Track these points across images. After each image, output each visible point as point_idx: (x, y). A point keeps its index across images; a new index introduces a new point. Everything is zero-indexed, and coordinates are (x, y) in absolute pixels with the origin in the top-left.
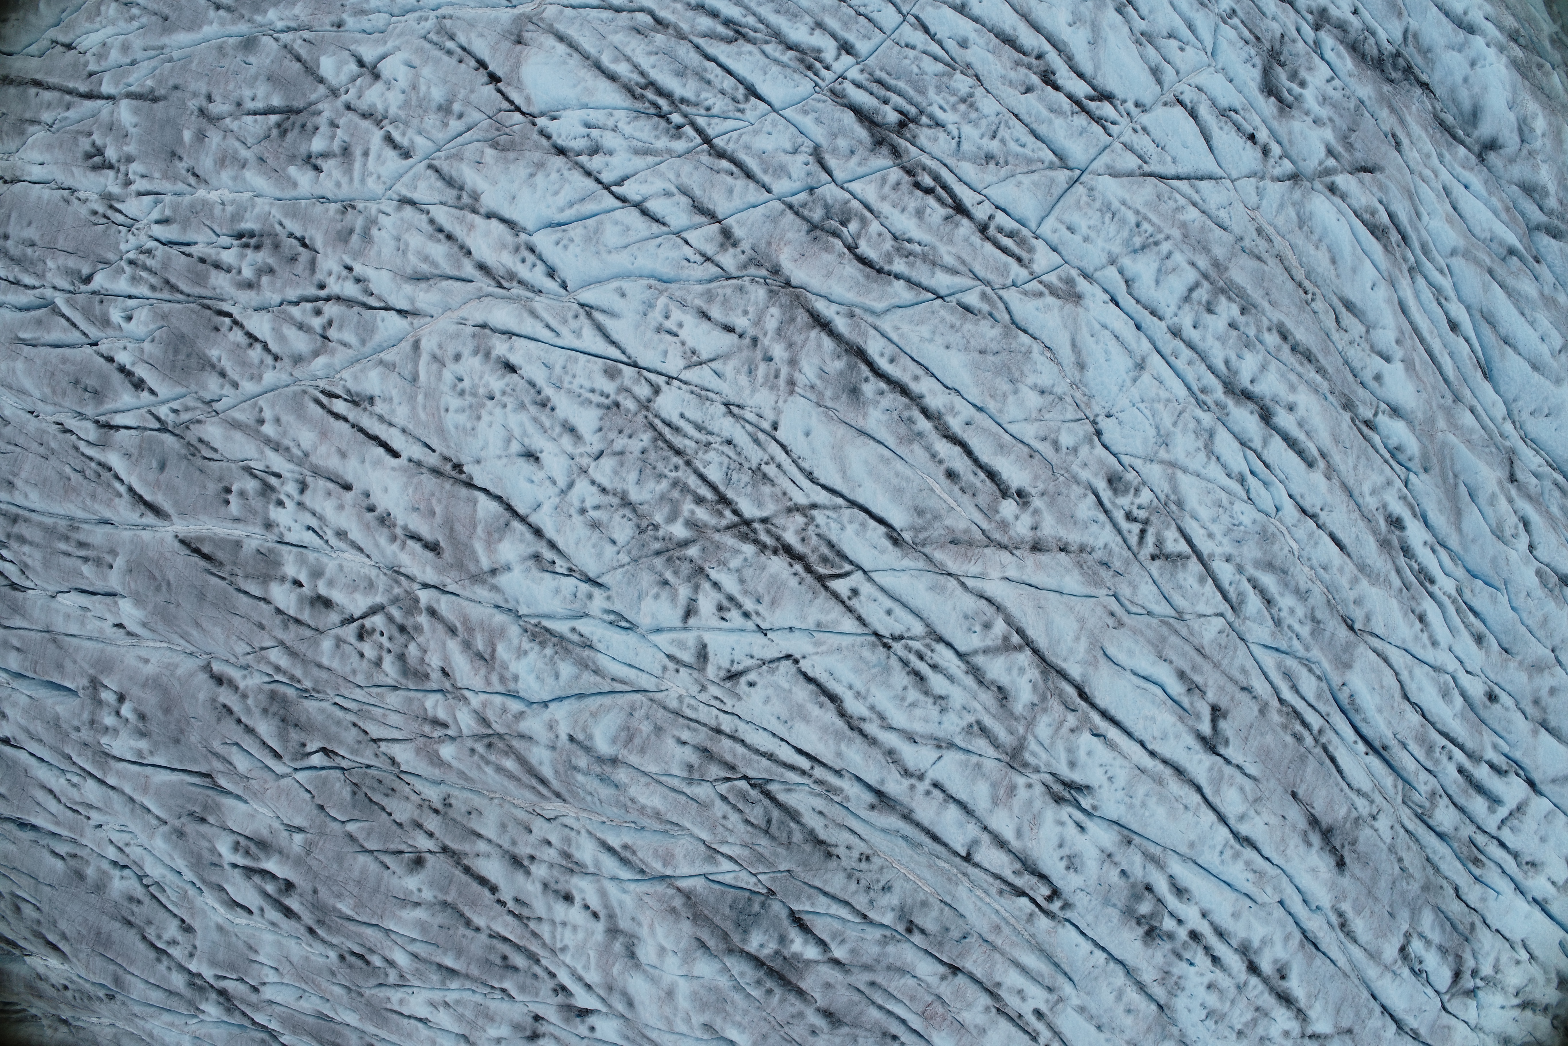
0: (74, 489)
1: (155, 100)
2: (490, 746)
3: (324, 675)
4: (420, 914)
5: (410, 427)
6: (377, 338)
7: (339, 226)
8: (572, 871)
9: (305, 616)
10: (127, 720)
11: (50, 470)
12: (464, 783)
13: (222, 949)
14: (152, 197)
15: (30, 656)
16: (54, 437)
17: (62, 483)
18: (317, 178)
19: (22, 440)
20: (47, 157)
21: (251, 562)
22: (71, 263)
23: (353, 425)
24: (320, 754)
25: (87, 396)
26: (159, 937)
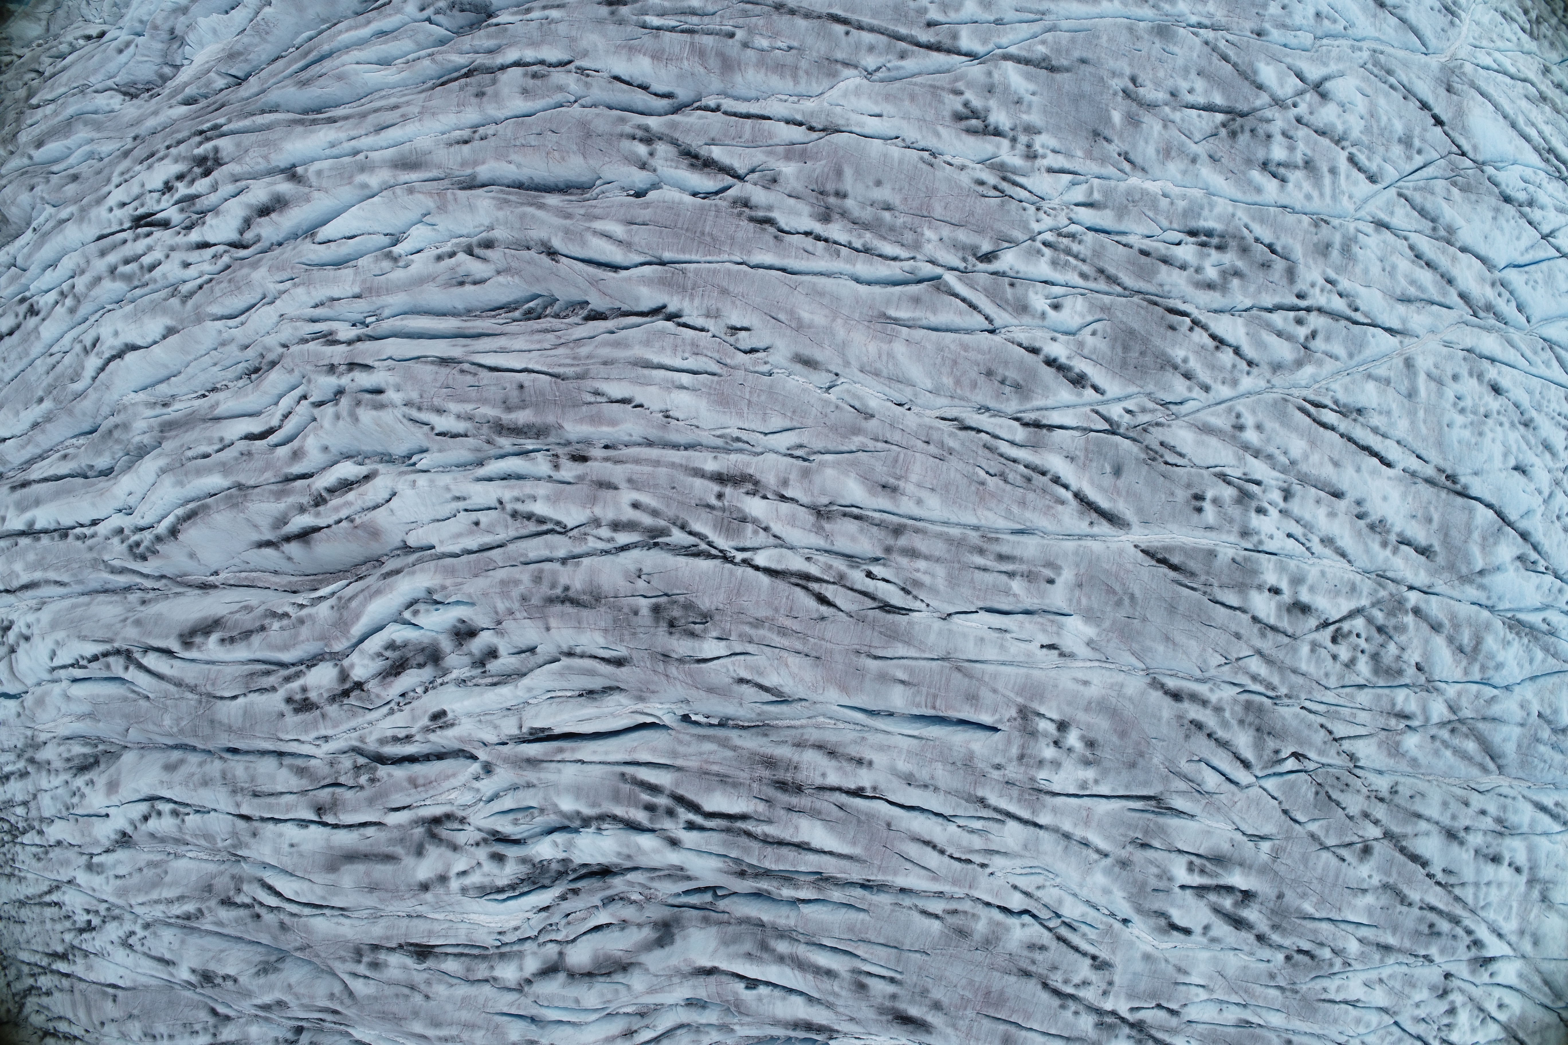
0: (992, 495)
1: (1052, 69)
2: (1453, 731)
3: (1300, 680)
4: (1369, 899)
5: (1410, 439)
6: (1367, 353)
7: (1315, 239)
8: (1501, 834)
9: (1285, 624)
10: (1069, 750)
11: (952, 473)
12: (1409, 769)
13: (1145, 978)
14: (1069, 177)
15: (924, 690)
16: (951, 435)
17: (973, 488)
18: (1282, 187)
19: (897, 437)
20: (887, 108)
21: (1226, 571)
22: (963, 236)
23: (1342, 436)
24: (1292, 759)
25: (1007, 390)
26: (1066, 982)
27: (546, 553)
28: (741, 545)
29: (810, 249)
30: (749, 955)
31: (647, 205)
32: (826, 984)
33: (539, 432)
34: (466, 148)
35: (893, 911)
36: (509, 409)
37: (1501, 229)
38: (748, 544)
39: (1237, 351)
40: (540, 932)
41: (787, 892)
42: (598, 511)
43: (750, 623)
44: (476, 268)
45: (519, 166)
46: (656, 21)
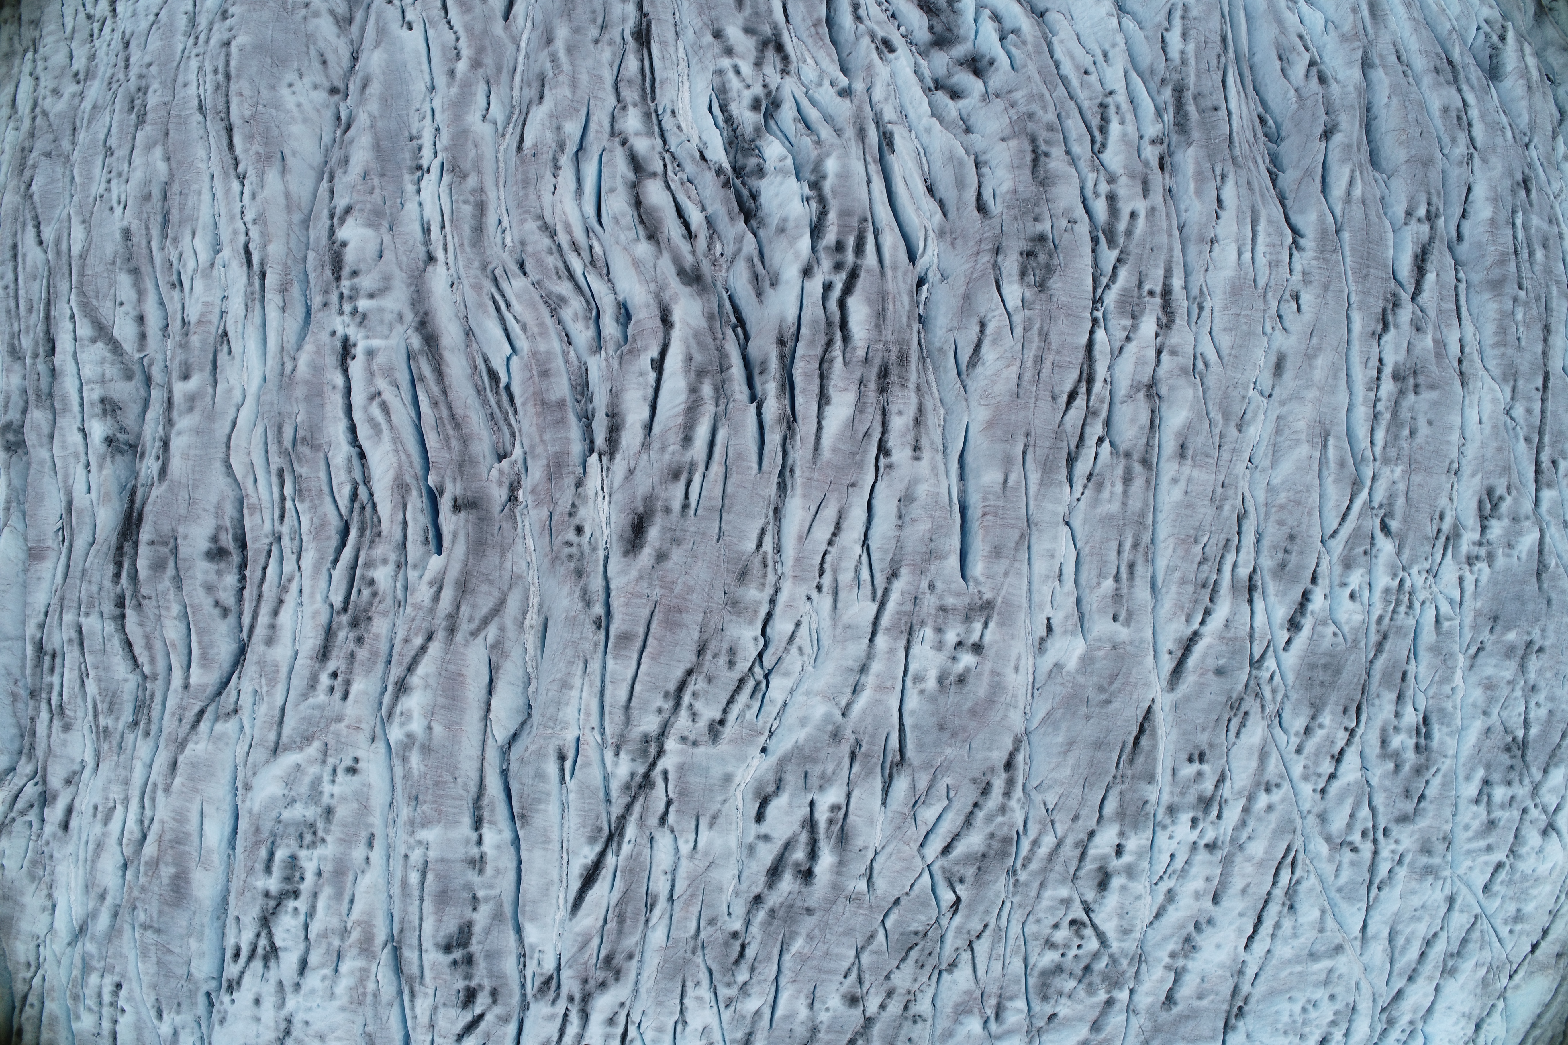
0: (1188, 551)
1: (1539, 574)
3: (1033, 893)
4: (803, 1012)
5: (1274, 962)
6: (1344, 907)
7: (1434, 839)
9: (1090, 866)
10: (954, 658)
11: (1202, 510)
12: (939, 1031)
13: (703, 781)
14: (1458, 598)
15: (1001, 503)
16: (1233, 507)
17: (1192, 532)
18: (1471, 801)
19: (1226, 456)
20: (1487, 428)
21: (1136, 796)
22: (1400, 501)
23: (1269, 894)
24: (954, 898)
25: (1281, 555)
26: (695, 694)
27: (1073, 135)
28: (1109, 316)
29: (1370, 364)
30: (689, 359)
31: (1380, 218)
32: (674, 440)
33: (1181, 125)
34: (1394, 58)
35: (764, 498)
36: (1195, 98)
37: (1456, 1023)
38: (1113, 323)
39: (1332, 776)
40: (672, 154)
41: (770, 388)
42: (1123, 180)
43: (1042, 328)
44: (1299, 69)
45: (1387, 105)
46: (1519, 221)
